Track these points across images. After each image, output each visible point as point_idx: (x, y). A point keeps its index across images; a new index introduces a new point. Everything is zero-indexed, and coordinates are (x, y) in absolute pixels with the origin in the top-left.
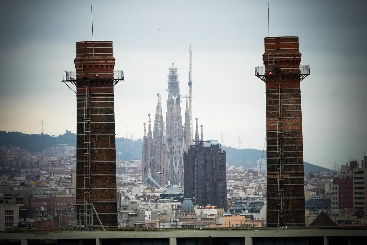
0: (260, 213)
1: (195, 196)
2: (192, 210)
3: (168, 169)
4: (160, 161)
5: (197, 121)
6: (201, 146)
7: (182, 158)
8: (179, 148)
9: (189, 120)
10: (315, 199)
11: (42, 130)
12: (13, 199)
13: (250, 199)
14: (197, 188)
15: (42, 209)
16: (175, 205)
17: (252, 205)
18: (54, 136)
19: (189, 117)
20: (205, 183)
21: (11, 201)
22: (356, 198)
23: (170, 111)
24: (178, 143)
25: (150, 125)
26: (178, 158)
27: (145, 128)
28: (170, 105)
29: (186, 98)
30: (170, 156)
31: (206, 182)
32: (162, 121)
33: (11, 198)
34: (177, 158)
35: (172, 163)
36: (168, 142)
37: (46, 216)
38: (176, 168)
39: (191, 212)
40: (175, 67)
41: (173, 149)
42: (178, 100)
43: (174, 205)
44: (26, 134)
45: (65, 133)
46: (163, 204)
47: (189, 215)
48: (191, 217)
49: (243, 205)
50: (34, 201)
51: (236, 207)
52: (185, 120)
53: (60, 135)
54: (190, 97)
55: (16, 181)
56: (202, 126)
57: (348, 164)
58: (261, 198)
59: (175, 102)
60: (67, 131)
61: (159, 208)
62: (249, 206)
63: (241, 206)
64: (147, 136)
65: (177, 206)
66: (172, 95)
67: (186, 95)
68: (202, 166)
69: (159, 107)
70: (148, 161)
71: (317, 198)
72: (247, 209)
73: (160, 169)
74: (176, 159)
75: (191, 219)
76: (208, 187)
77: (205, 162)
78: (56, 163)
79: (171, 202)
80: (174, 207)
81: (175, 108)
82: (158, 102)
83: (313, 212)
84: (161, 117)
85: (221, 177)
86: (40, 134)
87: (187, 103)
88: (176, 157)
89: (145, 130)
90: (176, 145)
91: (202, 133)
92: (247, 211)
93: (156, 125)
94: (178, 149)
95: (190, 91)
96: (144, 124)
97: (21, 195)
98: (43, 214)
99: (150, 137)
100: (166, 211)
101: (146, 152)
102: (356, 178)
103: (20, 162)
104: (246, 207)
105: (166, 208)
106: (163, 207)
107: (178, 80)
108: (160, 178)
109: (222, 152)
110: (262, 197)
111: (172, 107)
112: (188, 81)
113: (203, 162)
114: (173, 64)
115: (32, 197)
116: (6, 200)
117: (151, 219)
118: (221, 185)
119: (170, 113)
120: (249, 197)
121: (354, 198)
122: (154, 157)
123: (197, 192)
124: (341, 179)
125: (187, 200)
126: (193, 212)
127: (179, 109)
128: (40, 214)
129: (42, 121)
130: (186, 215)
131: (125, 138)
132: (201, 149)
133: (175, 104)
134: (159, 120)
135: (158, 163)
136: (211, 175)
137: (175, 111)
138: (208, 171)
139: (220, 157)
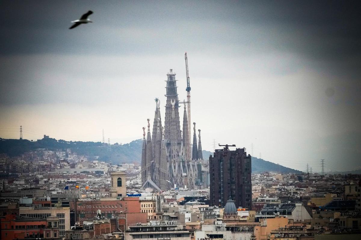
0: (291, 214)
1: (221, 199)
2: (235, 212)
3: (167, 172)
4: (160, 164)
5: (195, 126)
7: (180, 161)
8: (178, 152)
9: (187, 125)
10: (339, 201)
11: (21, 135)
12: (59, 202)
13: (265, 201)
14: (223, 191)
15: (99, 212)
17: (284, 207)
18: (32, 140)
19: (187, 122)
20: (231, 186)
21: (57, 204)
23: (168, 116)
24: (176, 147)
25: (149, 130)
26: (177, 162)
27: (144, 132)
28: (169, 110)
29: (184, 103)
30: (169, 159)
31: (232, 185)
32: (161, 125)
33: (57, 202)
34: (176, 161)
35: (170, 167)
36: (167, 147)
37: (104, 219)
38: (175, 171)
39: (234, 214)
40: (173, 73)
41: (171, 152)
42: (177, 106)
43: (202, 208)
44: (5, 139)
46: (191, 206)
47: (232, 217)
48: (234, 219)
49: (275, 207)
50: (79, 205)
51: (268, 209)
52: (184, 125)
53: (38, 140)
54: (189, 102)
56: (199, 131)
58: (276, 201)
59: (173, 107)
60: (45, 136)
62: (281, 208)
63: (273, 208)
64: (146, 140)
66: (171, 100)
67: (184, 100)
68: (228, 170)
69: (157, 112)
70: (148, 165)
71: (340, 200)
72: (278, 211)
73: (160, 172)
74: (175, 163)
76: (234, 189)
77: (231, 165)
78: (46, 168)
79: (199, 204)
81: (173, 112)
82: (157, 107)
83: (344, 214)
84: (160, 122)
85: (246, 180)
86: (19, 138)
87: (185, 108)
88: (175, 161)
89: (144, 135)
90: (174, 149)
91: (200, 137)
92: (279, 213)
93: (155, 129)
94: (176, 153)
95: (189, 97)
96: (144, 128)
97: (67, 199)
98: (100, 217)
99: (149, 141)
101: (145, 156)
104: (277, 209)
105: (194, 211)
106: (192, 209)
107: (176, 85)
108: (159, 181)
110: (277, 199)
111: (170, 112)
112: (186, 87)
113: (229, 165)
114: (171, 70)
115: (77, 200)
116: (53, 204)
118: (246, 187)
119: (169, 118)
120: (264, 200)
122: (153, 161)
123: (223, 195)
125: (230, 203)
126: (236, 214)
127: (177, 114)
128: (98, 217)
129: (21, 126)
130: (229, 217)
131: (102, 143)
132: (227, 152)
133: (173, 109)
134: (158, 124)
135: (158, 167)
136: (236, 179)
137: (173, 116)
138: (234, 175)
139: (245, 161)
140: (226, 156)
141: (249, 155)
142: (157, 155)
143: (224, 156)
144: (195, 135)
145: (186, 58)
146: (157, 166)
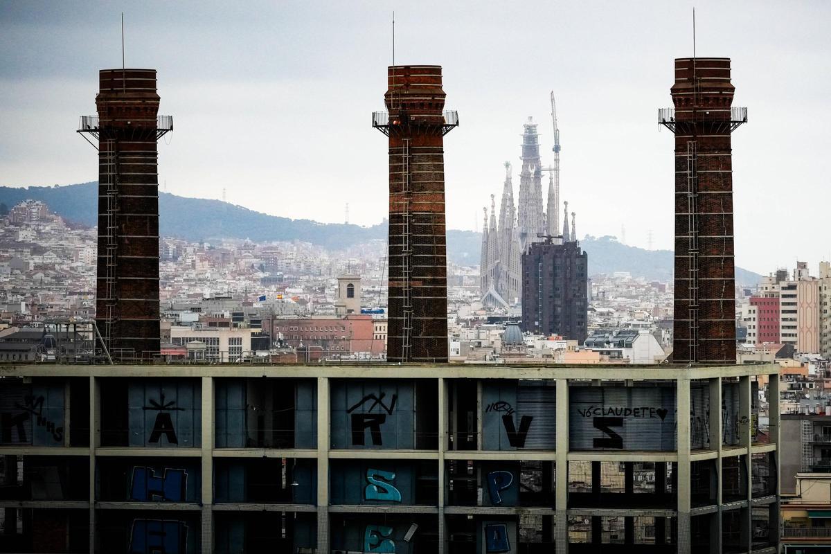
0: (631, 347)
1: (538, 321)
2: (519, 341)
4: (509, 266)
5: (566, 207)
6: (549, 244)
9: (554, 205)
11: (347, 218)
12: (245, 320)
14: (542, 308)
15: (281, 336)
17: (620, 335)
18: (364, 226)
19: (554, 199)
20: (554, 301)
21: (242, 324)
22: (783, 327)
23: (524, 190)
25: (493, 212)
27: (486, 216)
28: (525, 180)
29: (550, 170)
31: (556, 299)
32: (513, 205)
33: (242, 320)
36: (521, 238)
37: (287, 347)
39: (518, 344)
40: (533, 123)
42: (538, 175)
44: (322, 224)
45: (382, 222)
46: (488, 332)
47: (514, 350)
48: (518, 352)
49: (607, 335)
50: (277, 325)
51: (596, 338)
52: (549, 205)
53: (373, 226)
54: (557, 169)
55: (287, 294)
56: (573, 214)
57: (773, 274)
58: (649, 326)
59: (532, 176)
61: (481, 338)
62: (616, 337)
63: (604, 337)
64: (488, 228)
66: (528, 165)
67: (550, 166)
68: (551, 275)
69: (508, 184)
70: (491, 267)
72: (612, 342)
75: (517, 355)
76: (560, 306)
77: (555, 268)
79: (501, 329)
81: (532, 185)
82: (507, 176)
84: (512, 199)
85: (578, 292)
86: (343, 223)
87: (551, 179)
89: (486, 220)
92: (612, 345)
93: (503, 210)
95: (557, 160)
96: (485, 209)
97: (258, 315)
98: (281, 345)
99: (493, 230)
100: (493, 342)
101: (487, 253)
102: (784, 296)
103: (302, 265)
104: (611, 339)
105: (492, 339)
106: (488, 336)
107: (537, 143)
108: (507, 292)
109: (582, 254)
110: (651, 323)
111: (528, 184)
112: (553, 145)
113: (551, 268)
115: (274, 317)
116: (235, 322)
117: (459, 355)
118: (578, 303)
119: (525, 193)
121: (781, 327)
122: (499, 261)
123: (542, 315)
124: (761, 297)
125: (513, 326)
126: (521, 344)
127: (538, 187)
128: (277, 344)
130: (510, 349)
131: (474, 231)
132: (549, 248)
133: (532, 180)
134: (508, 203)
135: (506, 270)
136: (563, 290)
137: (532, 190)
138: (560, 283)
139: (578, 261)
140: (547, 253)
141: (584, 252)
142: (505, 251)
143: (544, 253)
144: (566, 221)
145: (553, 100)
146: (505, 268)
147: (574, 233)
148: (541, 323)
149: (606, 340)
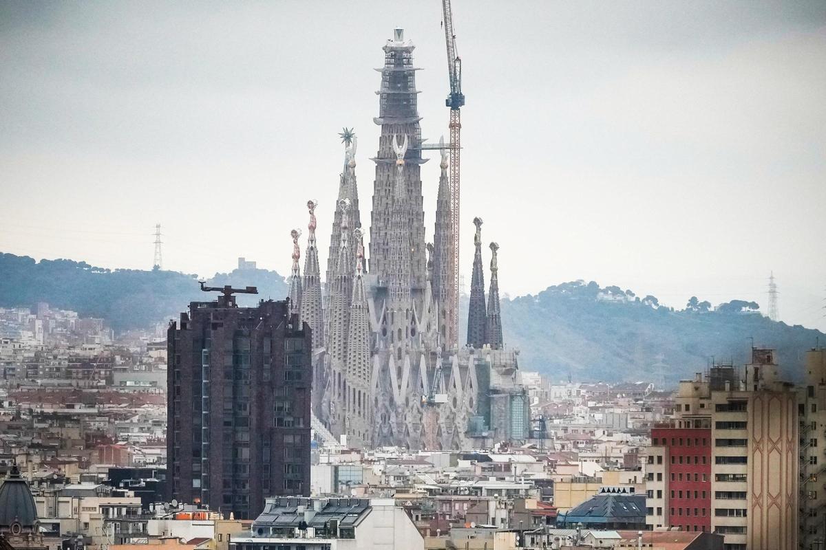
0: (352, 537)
1: (198, 476)
2: (26, 519)
3: (372, 389)
4: (345, 361)
5: (479, 229)
6: (227, 305)
7: (421, 353)
8: (413, 319)
10: (615, 497)
11: (158, 257)
14: (209, 449)
16: (120, 507)
17: (332, 510)
19: (448, 213)
20: (235, 432)
22: (719, 495)
23: (383, 193)
24: (407, 303)
25: (312, 240)
26: (407, 353)
27: (297, 248)
28: (386, 171)
29: (441, 148)
30: (380, 345)
31: (240, 428)
34: (403, 353)
35: (385, 370)
36: (376, 300)
38: (400, 387)
39: (25, 527)
40: (405, 42)
41: (389, 321)
42: (414, 157)
43: (113, 507)
46: (75, 501)
48: (24, 544)
52: (438, 226)
54: (454, 147)
56: (494, 247)
57: (703, 376)
59: (400, 161)
61: (61, 514)
63: (295, 513)
64: (302, 274)
65: (124, 511)
66: (393, 137)
67: (442, 138)
68: (227, 375)
69: (348, 179)
71: (624, 491)
72: (311, 525)
73: (345, 389)
74: (400, 358)
76: (246, 445)
77: (237, 359)
80: (113, 514)
81: (400, 181)
82: (347, 160)
83: (533, 539)
85: (289, 414)
87: (443, 167)
88: (400, 350)
89: (296, 257)
90: (400, 309)
91: (494, 270)
94: (407, 323)
95: (455, 126)
96: (295, 234)
99: (312, 280)
100: (86, 524)
102: (720, 425)
105: (85, 517)
106: (76, 511)
107: (413, 87)
108: (341, 418)
111: (391, 179)
114: (399, 32)
119: (384, 200)
121: (713, 495)
122: (323, 349)
123: (208, 465)
124: (677, 427)
126: (31, 527)
127: (414, 185)
129: (158, 226)
130: (7, 538)
133: (400, 169)
134: (345, 221)
135: (338, 370)
136: (254, 409)
137: (400, 191)
140: (221, 325)
141: (305, 324)
146: (336, 365)
147: (494, 288)
148: (207, 482)
149: (298, 520)
